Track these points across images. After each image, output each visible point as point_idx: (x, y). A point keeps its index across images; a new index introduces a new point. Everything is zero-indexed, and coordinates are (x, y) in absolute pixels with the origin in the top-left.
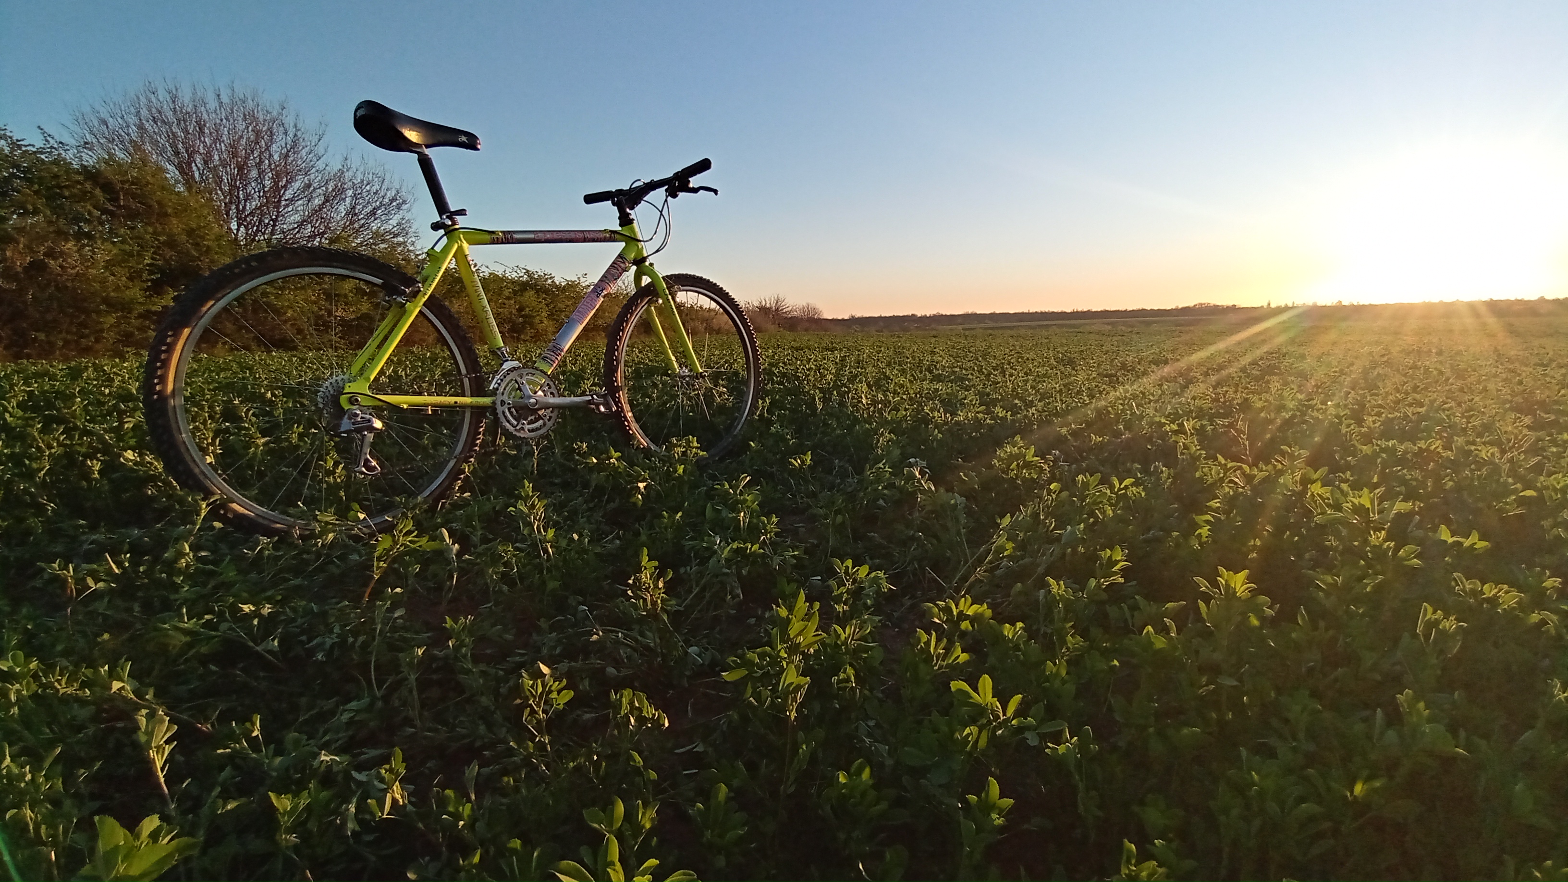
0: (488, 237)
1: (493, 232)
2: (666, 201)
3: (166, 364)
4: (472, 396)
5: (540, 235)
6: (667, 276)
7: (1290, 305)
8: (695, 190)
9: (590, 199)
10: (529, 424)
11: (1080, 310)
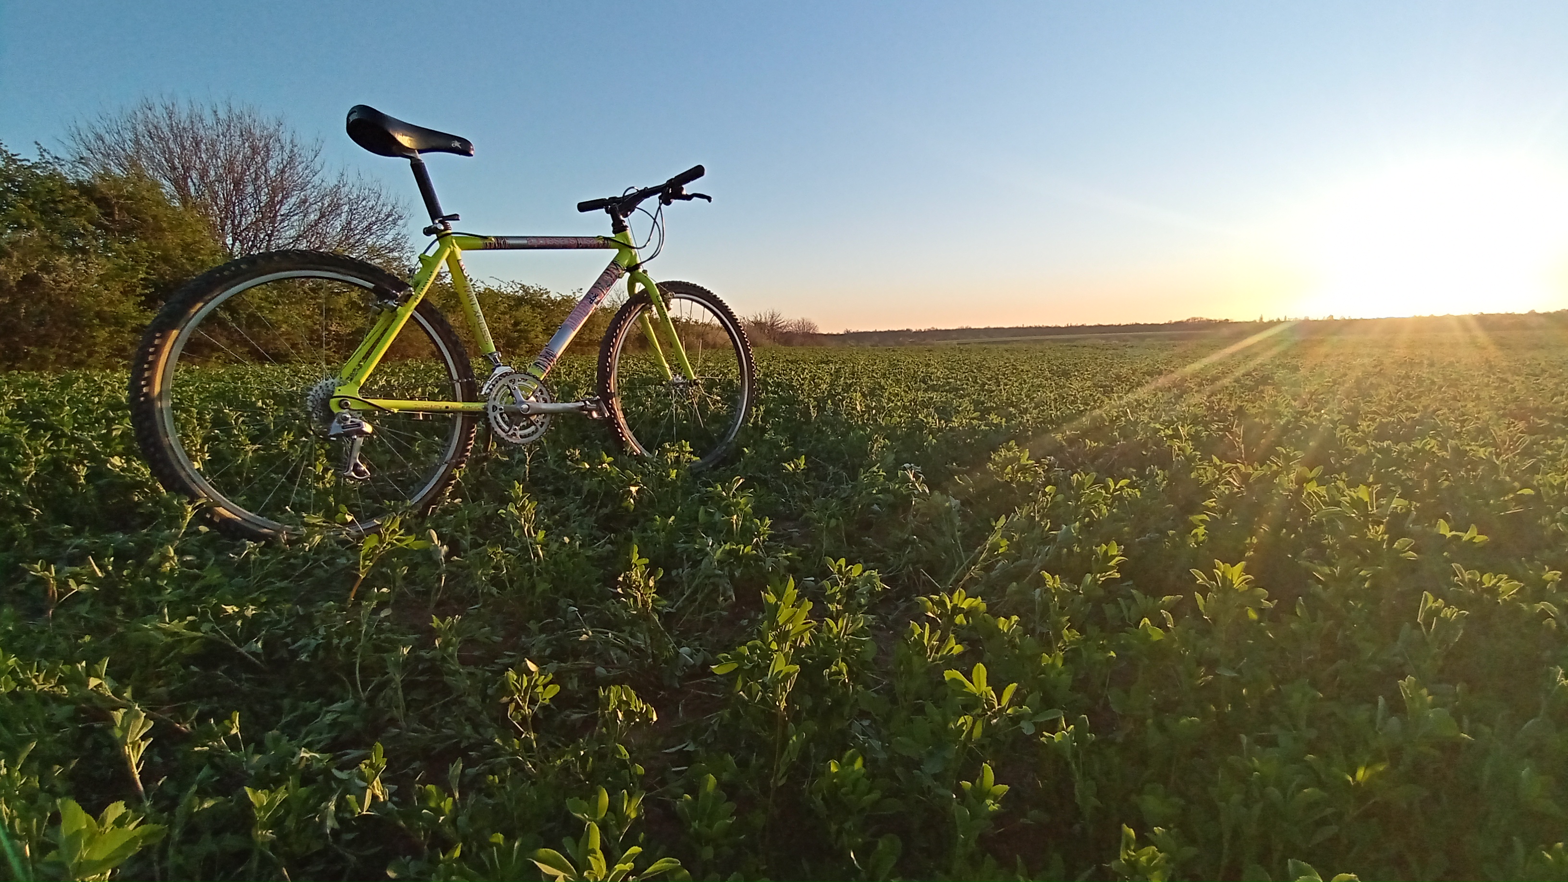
0: (480, 242)
1: (486, 238)
2: (660, 208)
3: (153, 365)
4: (463, 401)
5: (534, 241)
6: (661, 283)
7: (1282, 319)
8: (689, 198)
9: (584, 207)
10: (520, 429)
11: (1074, 324)
